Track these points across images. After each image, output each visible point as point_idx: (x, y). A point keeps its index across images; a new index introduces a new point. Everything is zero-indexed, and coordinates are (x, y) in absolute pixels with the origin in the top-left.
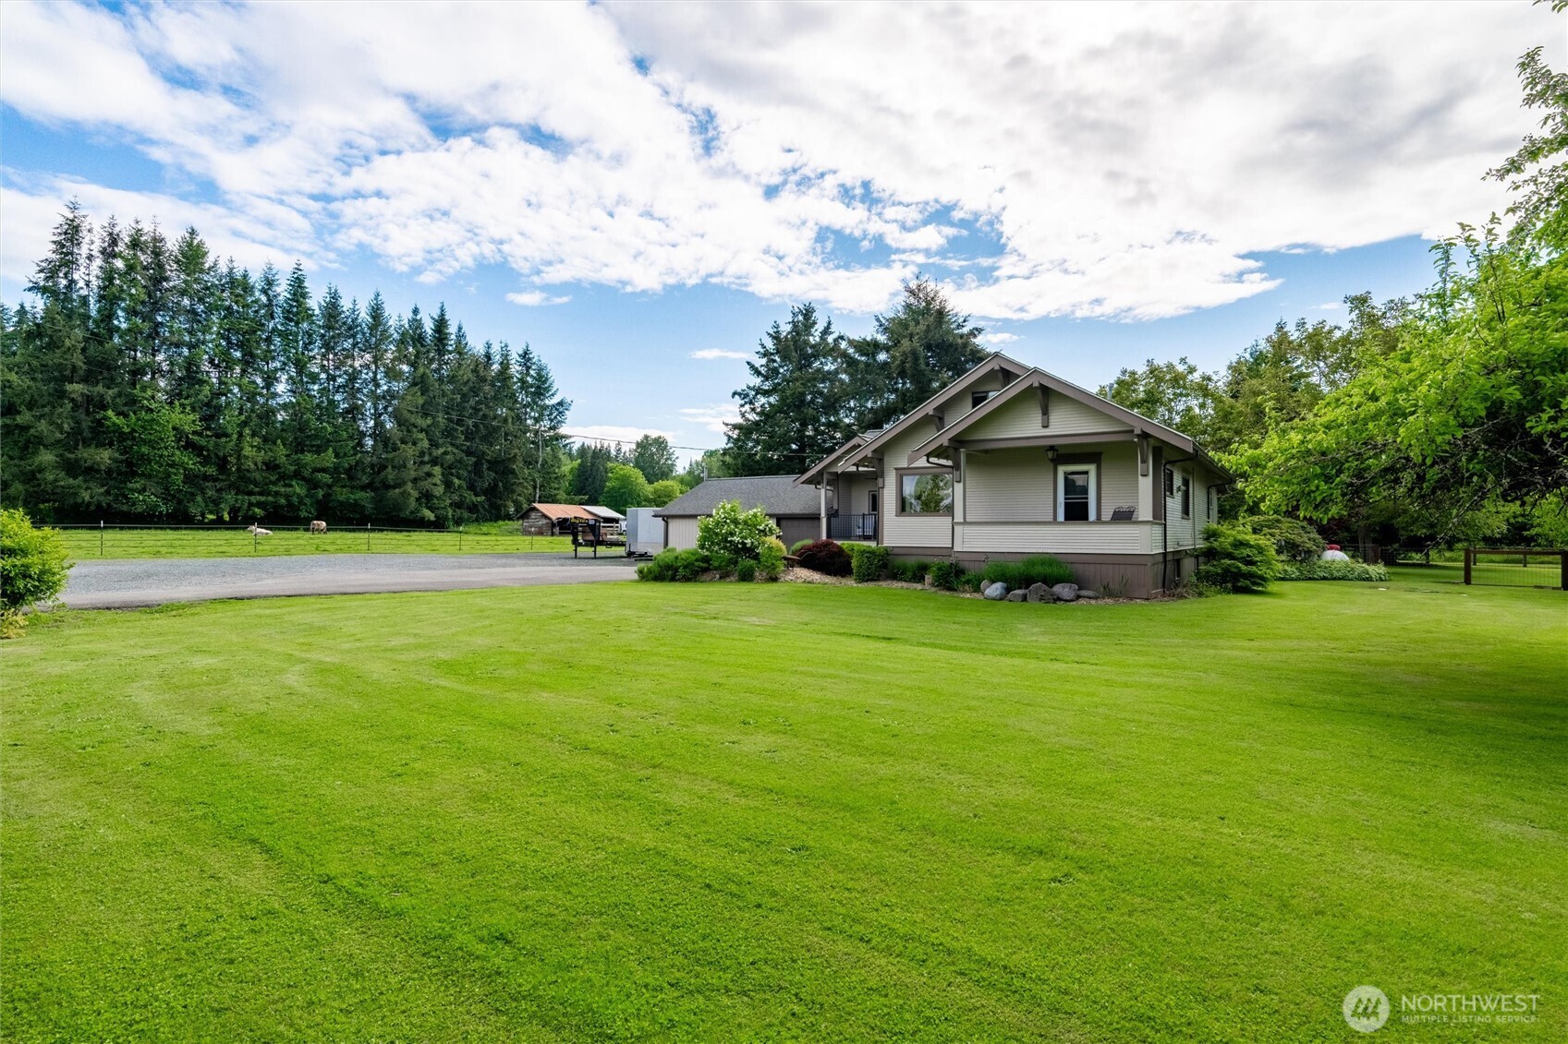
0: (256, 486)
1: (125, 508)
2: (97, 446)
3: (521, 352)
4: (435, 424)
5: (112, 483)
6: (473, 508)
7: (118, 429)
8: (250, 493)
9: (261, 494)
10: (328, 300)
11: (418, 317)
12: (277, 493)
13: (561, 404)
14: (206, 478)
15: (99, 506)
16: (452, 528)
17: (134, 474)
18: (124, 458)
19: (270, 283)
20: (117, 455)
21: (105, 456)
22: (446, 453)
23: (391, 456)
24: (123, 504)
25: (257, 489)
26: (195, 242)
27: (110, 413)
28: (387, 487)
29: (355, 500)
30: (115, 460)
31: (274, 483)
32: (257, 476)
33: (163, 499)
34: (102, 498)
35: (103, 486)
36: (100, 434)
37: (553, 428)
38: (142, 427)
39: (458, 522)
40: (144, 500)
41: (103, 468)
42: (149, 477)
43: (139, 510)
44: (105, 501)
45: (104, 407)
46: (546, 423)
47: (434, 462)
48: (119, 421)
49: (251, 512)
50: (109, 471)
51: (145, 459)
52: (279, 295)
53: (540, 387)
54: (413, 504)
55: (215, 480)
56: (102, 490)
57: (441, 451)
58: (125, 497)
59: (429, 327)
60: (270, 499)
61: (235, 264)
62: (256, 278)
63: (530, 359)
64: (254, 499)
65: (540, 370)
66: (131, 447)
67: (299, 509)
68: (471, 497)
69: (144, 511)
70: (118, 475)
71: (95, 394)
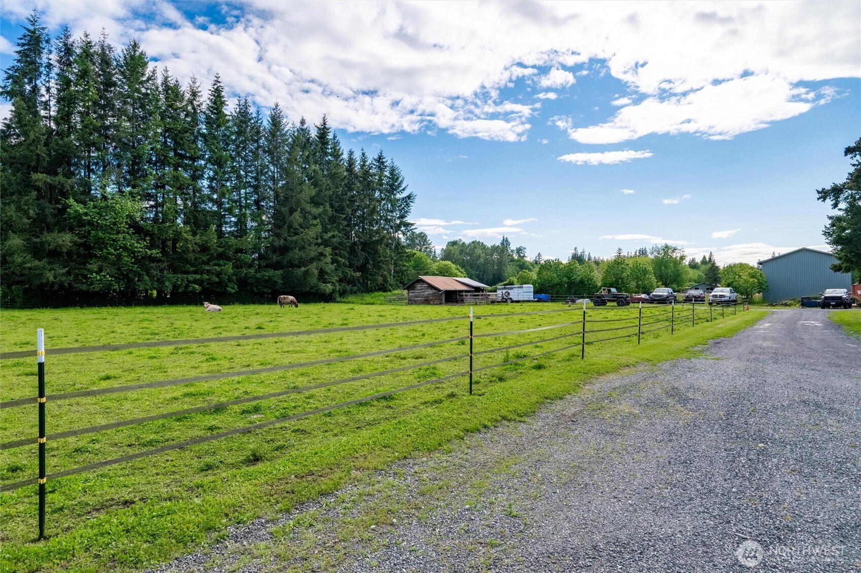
0: (192, 265)
1: (84, 287)
2: (59, 232)
3: (376, 157)
4: (325, 212)
5: (72, 264)
6: (351, 282)
7: (78, 216)
8: (187, 273)
9: (195, 272)
10: (238, 110)
11: (305, 127)
12: (208, 272)
13: (409, 197)
14: (152, 259)
15: (61, 286)
16: (338, 299)
17: (91, 256)
18: (82, 241)
19: (194, 94)
20: (76, 239)
21: (66, 239)
22: (333, 236)
23: (295, 238)
24: (83, 283)
25: (192, 269)
26: (137, 54)
27: (71, 201)
28: (292, 265)
29: (269, 277)
30: (75, 243)
31: (207, 263)
32: (191, 256)
33: (116, 278)
34: (64, 278)
35: (65, 267)
36: (63, 221)
37: (402, 217)
38: (98, 213)
39: (343, 294)
40: (101, 280)
41: (65, 250)
42: (105, 259)
43: (97, 289)
44: (66, 280)
45: (65, 195)
46: (397, 214)
47: (326, 243)
48: (80, 208)
49: (190, 289)
50: (69, 253)
51: (101, 243)
52: (202, 104)
53: (394, 183)
54: (313, 280)
55: (159, 261)
56: (64, 271)
57: (330, 234)
58: (85, 277)
59: (314, 134)
60: (205, 276)
61: (170, 74)
62: (185, 88)
63: (383, 163)
64: (191, 277)
65: (392, 171)
66: (89, 233)
67: (227, 286)
68: (351, 273)
69: (101, 290)
70: (78, 257)
71: (57, 183)
